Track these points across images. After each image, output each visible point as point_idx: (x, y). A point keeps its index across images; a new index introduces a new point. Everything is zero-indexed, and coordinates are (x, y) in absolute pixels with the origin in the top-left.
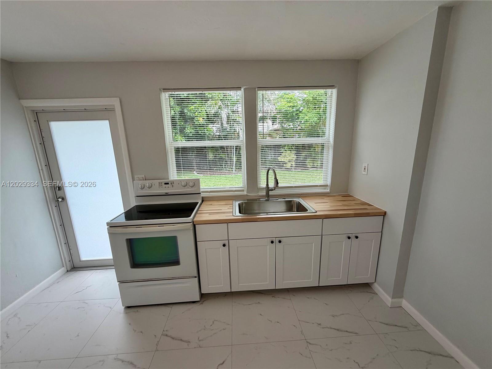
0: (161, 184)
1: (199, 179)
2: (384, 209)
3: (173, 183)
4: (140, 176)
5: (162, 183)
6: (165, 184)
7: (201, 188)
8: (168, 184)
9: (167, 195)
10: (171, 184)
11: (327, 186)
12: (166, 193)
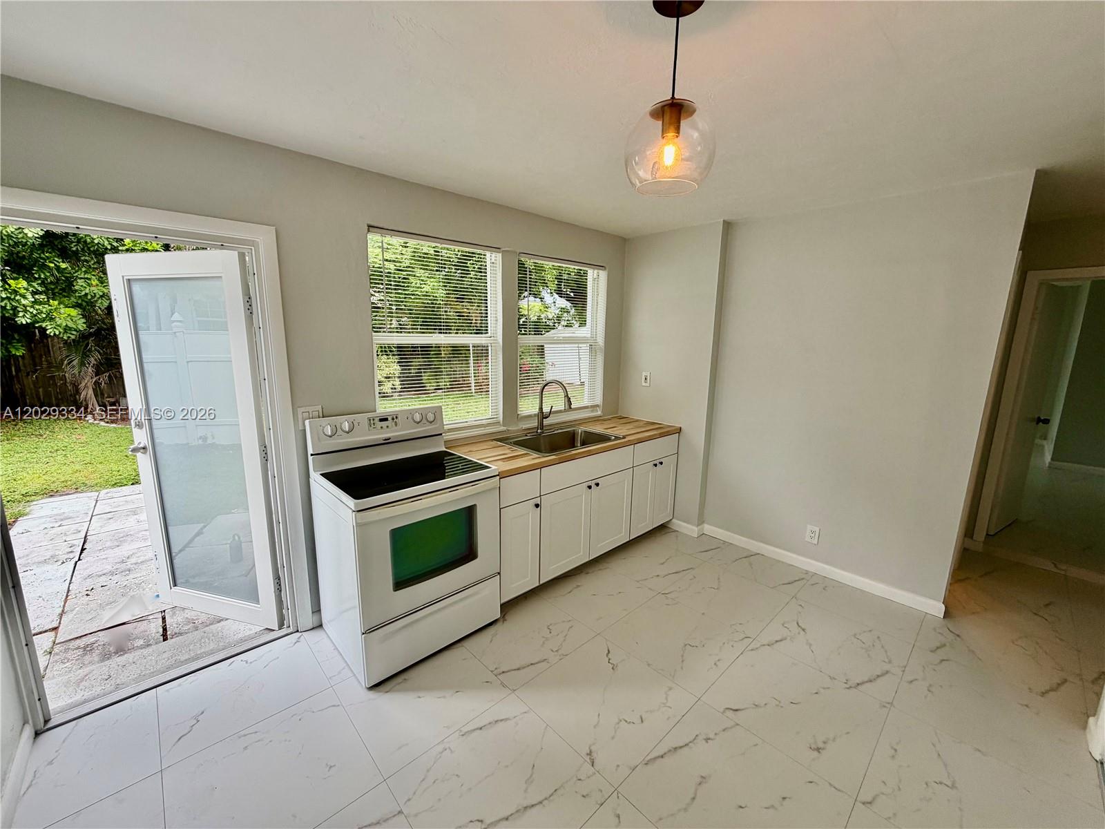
0: (372, 422)
1: (441, 407)
2: (678, 425)
3: (397, 418)
4: (310, 409)
5: (373, 420)
6: (381, 420)
7: (445, 423)
8: (386, 420)
9: (387, 442)
10: (393, 419)
11: (597, 406)
12: (386, 440)
